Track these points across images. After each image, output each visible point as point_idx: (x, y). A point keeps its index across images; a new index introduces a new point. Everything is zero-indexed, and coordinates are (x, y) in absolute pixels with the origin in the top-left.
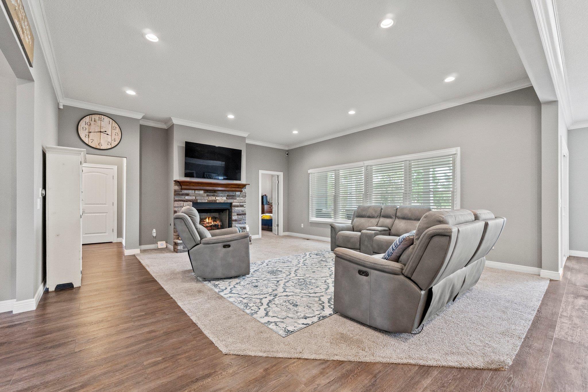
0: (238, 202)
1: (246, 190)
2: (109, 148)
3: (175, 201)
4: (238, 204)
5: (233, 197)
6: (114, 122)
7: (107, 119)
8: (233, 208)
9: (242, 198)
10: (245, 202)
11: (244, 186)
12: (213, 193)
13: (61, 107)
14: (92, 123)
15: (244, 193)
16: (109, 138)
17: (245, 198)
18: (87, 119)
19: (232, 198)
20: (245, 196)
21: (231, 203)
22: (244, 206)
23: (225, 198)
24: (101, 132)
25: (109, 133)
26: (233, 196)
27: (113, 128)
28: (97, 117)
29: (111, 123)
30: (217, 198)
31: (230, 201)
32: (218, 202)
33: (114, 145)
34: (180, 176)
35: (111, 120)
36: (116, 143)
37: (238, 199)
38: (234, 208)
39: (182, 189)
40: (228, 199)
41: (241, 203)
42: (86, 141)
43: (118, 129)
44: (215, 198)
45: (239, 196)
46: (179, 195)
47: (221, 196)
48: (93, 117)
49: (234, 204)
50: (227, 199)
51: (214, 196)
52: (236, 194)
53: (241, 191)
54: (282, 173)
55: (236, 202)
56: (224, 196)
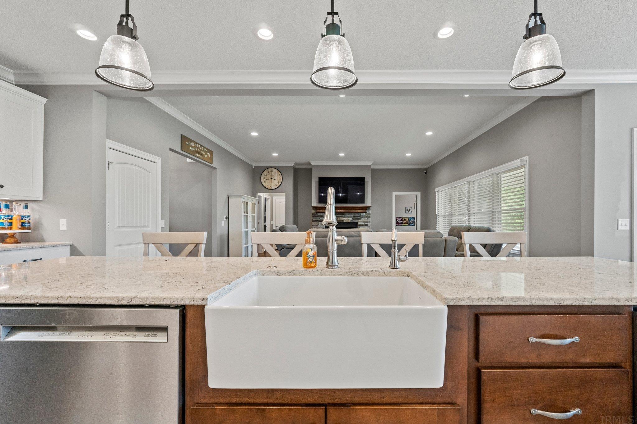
0: (363, 222)
1: (370, 211)
2: (276, 188)
3: (313, 221)
4: (363, 223)
5: (359, 217)
6: (278, 171)
7: (274, 170)
8: (358, 227)
9: (366, 219)
10: (370, 222)
11: (368, 208)
12: (341, 214)
13: (254, 168)
14: (268, 174)
15: (368, 214)
16: (276, 182)
17: (370, 218)
18: (265, 172)
19: (357, 219)
20: (370, 216)
21: (357, 223)
22: (369, 225)
23: (351, 219)
24: (271, 179)
25: (276, 179)
26: (358, 216)
27: (278, 175)
28: (269, 170)
29: (277, 172)
30: (344, 219)
31: (355, 221)
32: (345, 221)
33: (278, 186)
34: (316, 203)
35: (277, 170)
36: (280, 184)
37: (363, 219)
38: (360, 226)
39: (318, 212)
40: (354, 219)
41: (365, 222)
42: (265, 185)
43: (280, 175)
45: (363, 217)
46: (315, 216)
47: (348, 217)
48: (268, 170)
49: (359, 223)
51: (342, 217)
52: (360, 215)
53: (366, 212)
54: (420, 193)
55: (361, 222)
56: (351, 217)
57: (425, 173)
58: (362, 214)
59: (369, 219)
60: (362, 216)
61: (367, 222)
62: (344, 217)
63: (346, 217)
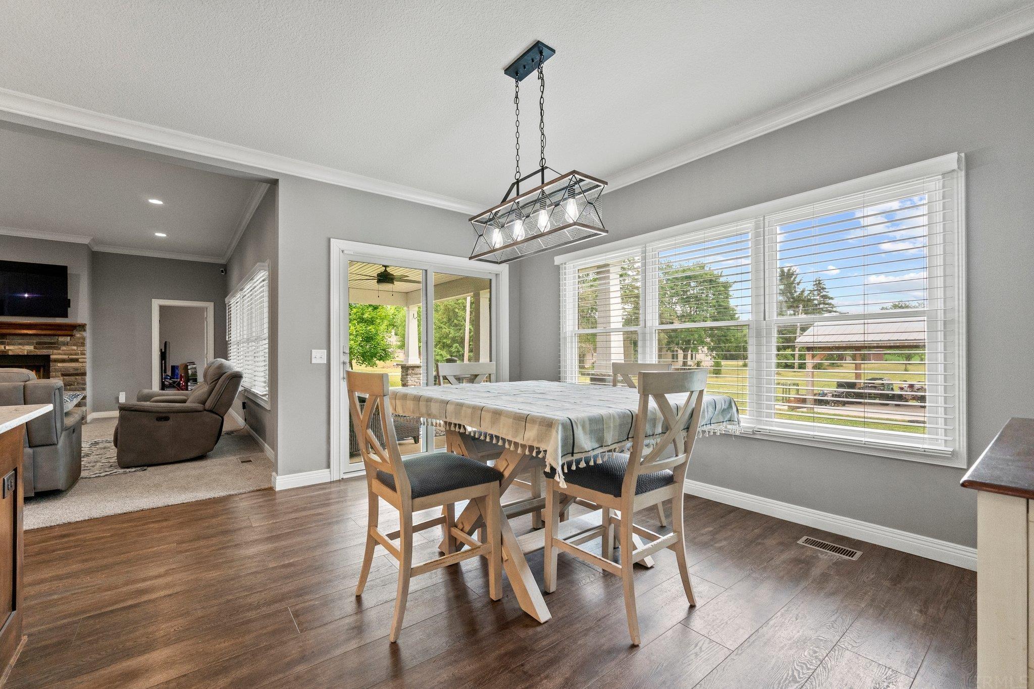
0: (65, 354)
1: (84, 334)
4: (65, 357)
5: (54, 345)
8: (51, 364)
9: (75, 348)
10: (82, 354)
11: (78, 327)
12: (1, 339)
15: (79, 338)
17: (84, 346)
19: (49, 348)
20: (83, 343)
21: (48, 356)
22: (80, 360)
23: (29, 347)
26: (54, 343)
30: (7, 348)
31: (44, 352)
32: (10, 353)
37: (64, 348)
38: (54, 363)
40: (37, 349)
41: (71, 355)
44: (5, 347)
45: (67, 344)
47: (20, 344)
49: (51, 357)
50: (35, 348)
52: (58, 339)
53: (71, 336)
54: (212, 304)
55: (59, 354)
56: (28, 344)
57: (222, 271)
58: (61, 339)
59: (81, 348)
60: (62, 342)
61: (76, 355)
62: (8, 344)
63: (13, 345)
